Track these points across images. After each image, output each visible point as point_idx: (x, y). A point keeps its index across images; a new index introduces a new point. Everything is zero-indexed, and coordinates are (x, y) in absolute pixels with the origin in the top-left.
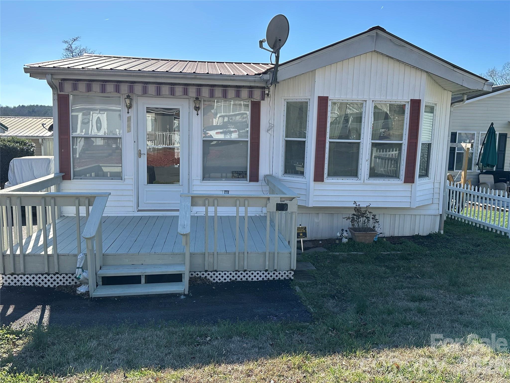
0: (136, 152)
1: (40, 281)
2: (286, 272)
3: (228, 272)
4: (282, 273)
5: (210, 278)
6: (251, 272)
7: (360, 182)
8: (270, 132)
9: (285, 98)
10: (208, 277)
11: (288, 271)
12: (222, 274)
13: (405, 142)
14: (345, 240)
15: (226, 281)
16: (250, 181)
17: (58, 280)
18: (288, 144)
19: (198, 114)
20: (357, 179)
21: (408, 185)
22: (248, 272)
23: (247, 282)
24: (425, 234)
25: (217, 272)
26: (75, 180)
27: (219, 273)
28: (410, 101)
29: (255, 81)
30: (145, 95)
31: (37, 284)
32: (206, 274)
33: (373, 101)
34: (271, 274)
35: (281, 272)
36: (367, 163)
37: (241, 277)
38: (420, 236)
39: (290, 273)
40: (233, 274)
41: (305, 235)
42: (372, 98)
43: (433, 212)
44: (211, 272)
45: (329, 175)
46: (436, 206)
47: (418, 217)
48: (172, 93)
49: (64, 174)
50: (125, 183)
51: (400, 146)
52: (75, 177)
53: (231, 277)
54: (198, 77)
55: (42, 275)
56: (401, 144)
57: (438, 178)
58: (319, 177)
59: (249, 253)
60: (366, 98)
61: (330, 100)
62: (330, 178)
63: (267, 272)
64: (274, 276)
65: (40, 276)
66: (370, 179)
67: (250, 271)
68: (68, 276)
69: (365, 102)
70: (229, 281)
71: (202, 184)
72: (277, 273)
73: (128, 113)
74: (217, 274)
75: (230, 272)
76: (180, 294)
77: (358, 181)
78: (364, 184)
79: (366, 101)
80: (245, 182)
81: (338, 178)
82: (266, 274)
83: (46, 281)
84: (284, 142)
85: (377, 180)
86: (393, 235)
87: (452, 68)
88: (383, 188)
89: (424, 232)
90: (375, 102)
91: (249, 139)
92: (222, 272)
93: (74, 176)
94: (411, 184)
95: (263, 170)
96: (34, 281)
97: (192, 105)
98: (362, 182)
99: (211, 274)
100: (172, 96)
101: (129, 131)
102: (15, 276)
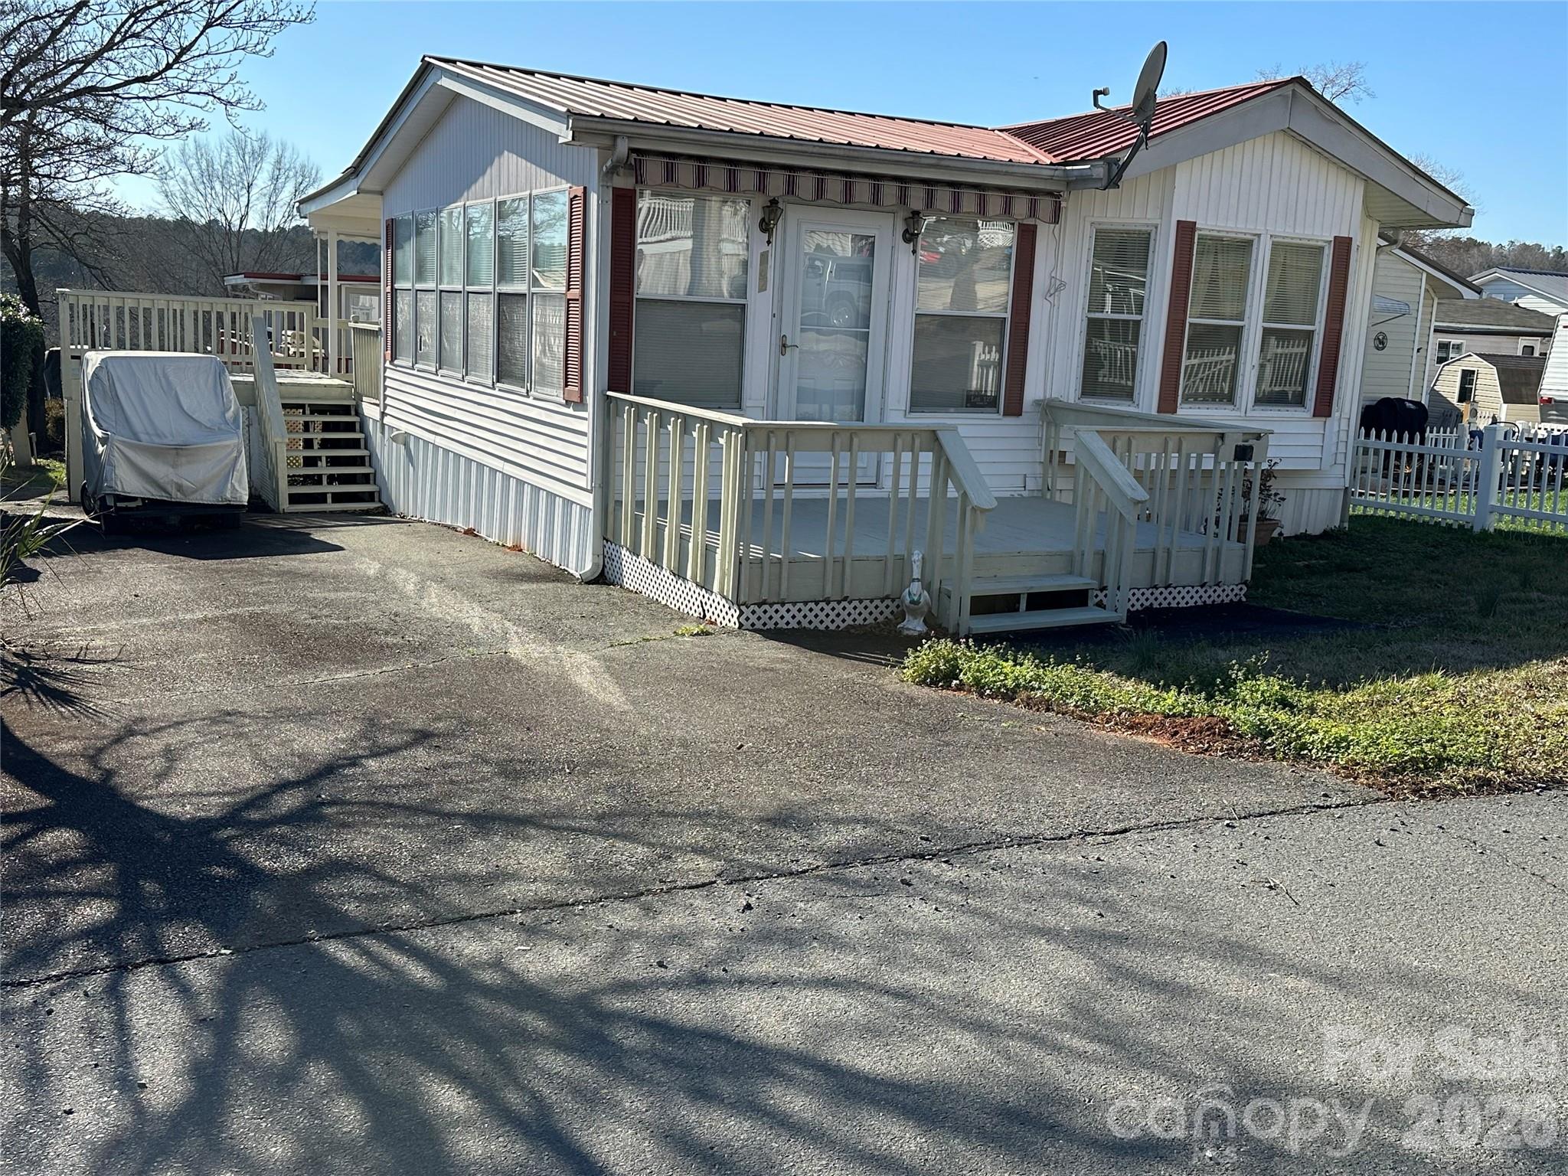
0: (777, 342)
1: (811, 616)
2: (1235, 587)
4: (1228, 590)
6: (1178, 589)
7: (1238, 414)
8: (1051, 299)
9: (1093, 220)
11: (1237, 585)
13: (1319, 327)
16: (1005, 414)
17: (844, 614)
18: (1094, 328)
19: (914, 252)
20: (1233, 406)
21: (1320, 421)
22: (1171, 590)
28: (1334, 239)
29: (1051, 178)
30: (820, 202)
31: (805, 623)
33: (1271, 236)
34: (1211, 592)
35: (1226, 587)
37: (1161, 600)
38: (1310, 535)
39: (1241, 589)
42: (1271, 230)
45: (1186, 399)
51: (1310, 335)
53: (1142, 600)
55: (817, 603)
56: (1312, 333)
58: (1167, 404)
60: (1260, 229)
61: (1199, 229)
62: (1188, 403)
64: (1214, 597)
65: (812, 605)
66: (1256, 408)
67: (1175, 588)
68: (863, 604)
69: (1256, 238)
73: (770, 242)
75: (1141, 591)
77: (1234, 413)
78: (1246, 418)
79: (1259, 235)
80: (995, 416)
81: (1200, 406)
82: (1201, 591)
83: (822, 616)
84: (1085, 323)
85: (1267, 410)
87: (1412, 174)
89: (1318, 528)
90: (1274, 238)
91: (1008, 315)
94: (1324, 419)
95: (1033, 391)
96: (799, 617)
97: (900, 229)
98: (1243, 414)
100: (875, 207)
101: (762, 288)
102: (766, 607)
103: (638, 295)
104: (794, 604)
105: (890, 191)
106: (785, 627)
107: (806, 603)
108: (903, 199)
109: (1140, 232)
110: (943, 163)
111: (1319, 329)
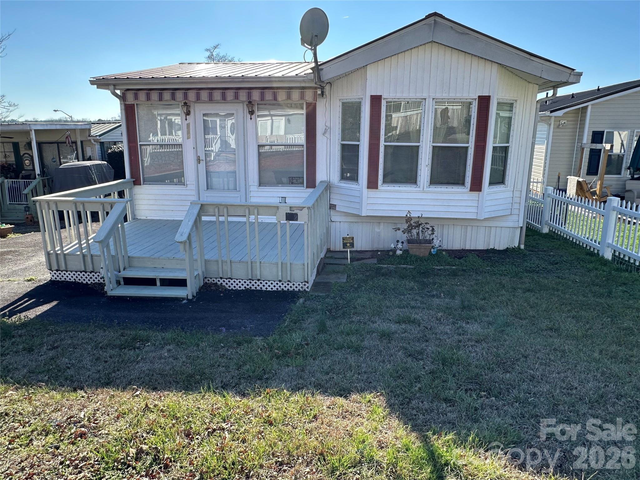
0: (196, 158)
1: (79, 277)
2: (301, 284)
3: (242, 280)
4: (296, 285)
5: (226, 285)
6: (265, 282)
7: (419, 189)
8: (326, 135)
9: (340, 98)
10: (224, 284)
11: (302, 283)
12: (237, 282)
14: (399, 252)
15: (241, 289)
16: (307, 187)
17: (94, 278)
18: (344, 148)
19: (251, 119)
20: (415, 186)
21: (475, 194)
22: (262, 282)
23: (261, 291)
24: (502, 248)
25: (232, 279)
26: (144, 186)
27: (233, 280)
28: (477, 97)
29: (305, 81)
30: (199, 101)
31: (77, 280)
32: (221, 281)
33: (433, 99)
34: (285, 284)
35: (295, 283)
36: (427, 168)
37: (255, 286)
38: (496, 250)
39: (305, 285)
40: (248, 282)
41: (352, 245)
42: (433, 95)
43: (511, 224)
44: (226, 279)
45: (384, 182)
46: (515, 218)
47: (493, 230)
48: (224, 98)
49: (135, 180)
50: (187, 188)
52: (145, 183)
53: (245, 285)
55: (81, 272)
56: (468, 147)
57: (519, 187)
58: (372, 184)
59: (262, 262)
60: (425, 95)
61: (384, 99)
62: (385, 185)
63: (281, 283)
64: (288, 287)
65: (79, 273)
66: (431, 186)
67: (264, 281)
69: (424, 100)
70: (244, 289)
71: (259, 190)
72: (291, 284)
73: (186, 119)
74: (232, 281)
75: (244, 281)
76: (183, 299)
77: (417, 189)
78: (423, 191)
79: (425, 99)
80: (302, 188)
81: (395, 185)
82: (280, 284)
83: (84, 278)
84: (340, 146)
85: (438, 188)
86: (464, 248)
87: (528, 56)
88: (445, 197)
89: (501, 246)
90: (435, 100)
91: (304, 143)
92: (237, 280)
93: (144, 181)
94: (478, 192)
95: (321, 175)
96: (74, 277)
97: (246, 111)
98: (421, 189)
99: (227, 281)
100: (223, 101)
101: (189, 138)
102: (60, 272)
103: (141, 143)
104: (71, 272)
106: (69, 280)
107: (76, 272)
108: (249, 96)
109: (356, 103)
110: (245, 80)
111: (471, 146)
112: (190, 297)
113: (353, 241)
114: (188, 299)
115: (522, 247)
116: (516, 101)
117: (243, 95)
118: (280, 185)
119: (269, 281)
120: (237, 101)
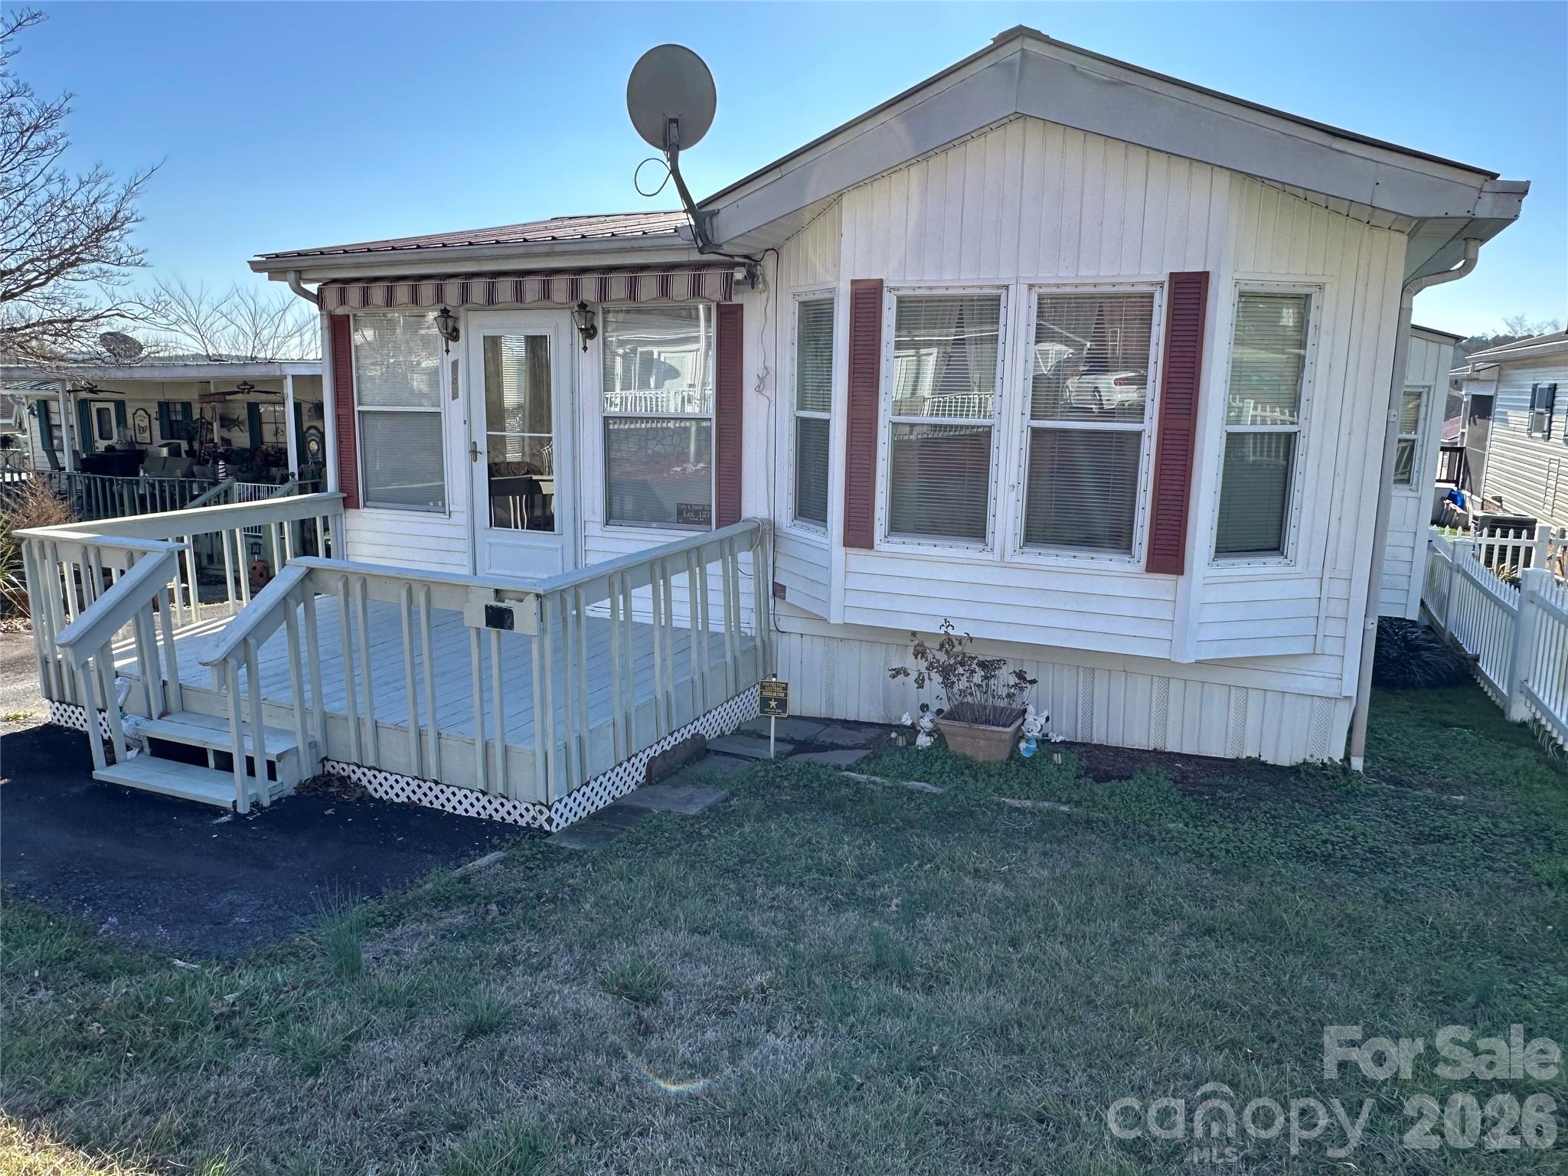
0: (469, 447)
2: (531, 807)
3: (402, 776)
4: (521, 809)
5: (368, 785)
6: (452, 789)
7: (990, 557)
8: (766, 392)
9: (794, 291)
10: (364, 782)
11: (534, 805)
12: (392, 779)
14: (923, 741)
15: (400, 800)
18: (804, 425)
19: (585, 349)
20: (981, 546)
21: (1162, 582)
22: (444, 788)
23: (436, 815)
24: (1285, 761)
25: (380, 771)
26: (366, 510)
27: (384, 774)
28: (1166, 278)
30: (466, 306)
32: (359, 772)
33: (1031, 286)
35: (517, 804)
36: (1013, 496)
37: (430, 798)
38: (1264, 764)
39: (541, 813)
40: (414, 784)
41: (783, 704)
42: (1029, 276)
43: (1316, 686)
44: (369, 769)
45: (896, 527)
46: (1329, 665)
47: (1254, 699)
48: (519, 294)
49: (345, 495)
50: (452, 521)
52: (368, 503)
53: (408, 791)
54: (536, 250)
56: (1138, 435)
57: (1343, 565)
58: (858, 535)
59: (443, 736)
60: (1005, 276)
61: (891, 289)
62: (896, 540)
63: (486, 798)
64: (503, 812)
66: (1026, 550)
67: (448, 786)
69: (1003, 292)
70: (405, 801)
71: (606, 534)
72: (508, 806)
73: (447, 351)
74: (381, 777)
75: (406, 779)
77: (985, 556)
78: (1003, 564)
79: (1007, 287)
81: (922, 541)
82: (484, 800)
84: (793, 424)
85: (1049, 555)
86: (1159, 746)
88: (1072, 584)
89: (1284, 753)
90: (1037, 289)
91: (712, 414)
92: (391, 774)
93: (366, 499)
94: (1173, 577)
95: (753, 503)
98: (997, 557)
99: (370, 774)
101: (455, 396)
102: (65, 706)
103: (361, 408)
105: (560, 285)
108: (574, 290)
109: (824, 302)
111: (1150, 427)
112: (243, 809)
113: (786, 695)
114: (236, 814)
115: (1357, 764)
116: (1320, 287)
117: (560, 286)
118: (654, 525)
119: (460, 789)
120: (544, 303)
